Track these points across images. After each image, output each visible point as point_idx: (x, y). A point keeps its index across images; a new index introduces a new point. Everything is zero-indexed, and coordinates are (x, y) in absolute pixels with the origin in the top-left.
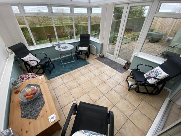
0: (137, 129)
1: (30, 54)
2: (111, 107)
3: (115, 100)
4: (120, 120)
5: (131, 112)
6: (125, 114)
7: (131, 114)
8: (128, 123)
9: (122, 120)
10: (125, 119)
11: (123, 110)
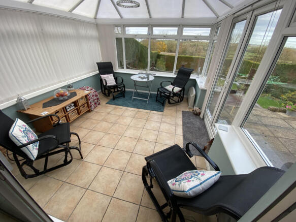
0: (72, 206)
1: (112, 74)
2: (97, 163)
3: (112, 163)
4: (81, 180)
5: (100, 190)
6: (94, 183)
7: (97, 190)
8: (79, 191)
9: (83, 181)
10: (85, 185)
11: (100, 178)
